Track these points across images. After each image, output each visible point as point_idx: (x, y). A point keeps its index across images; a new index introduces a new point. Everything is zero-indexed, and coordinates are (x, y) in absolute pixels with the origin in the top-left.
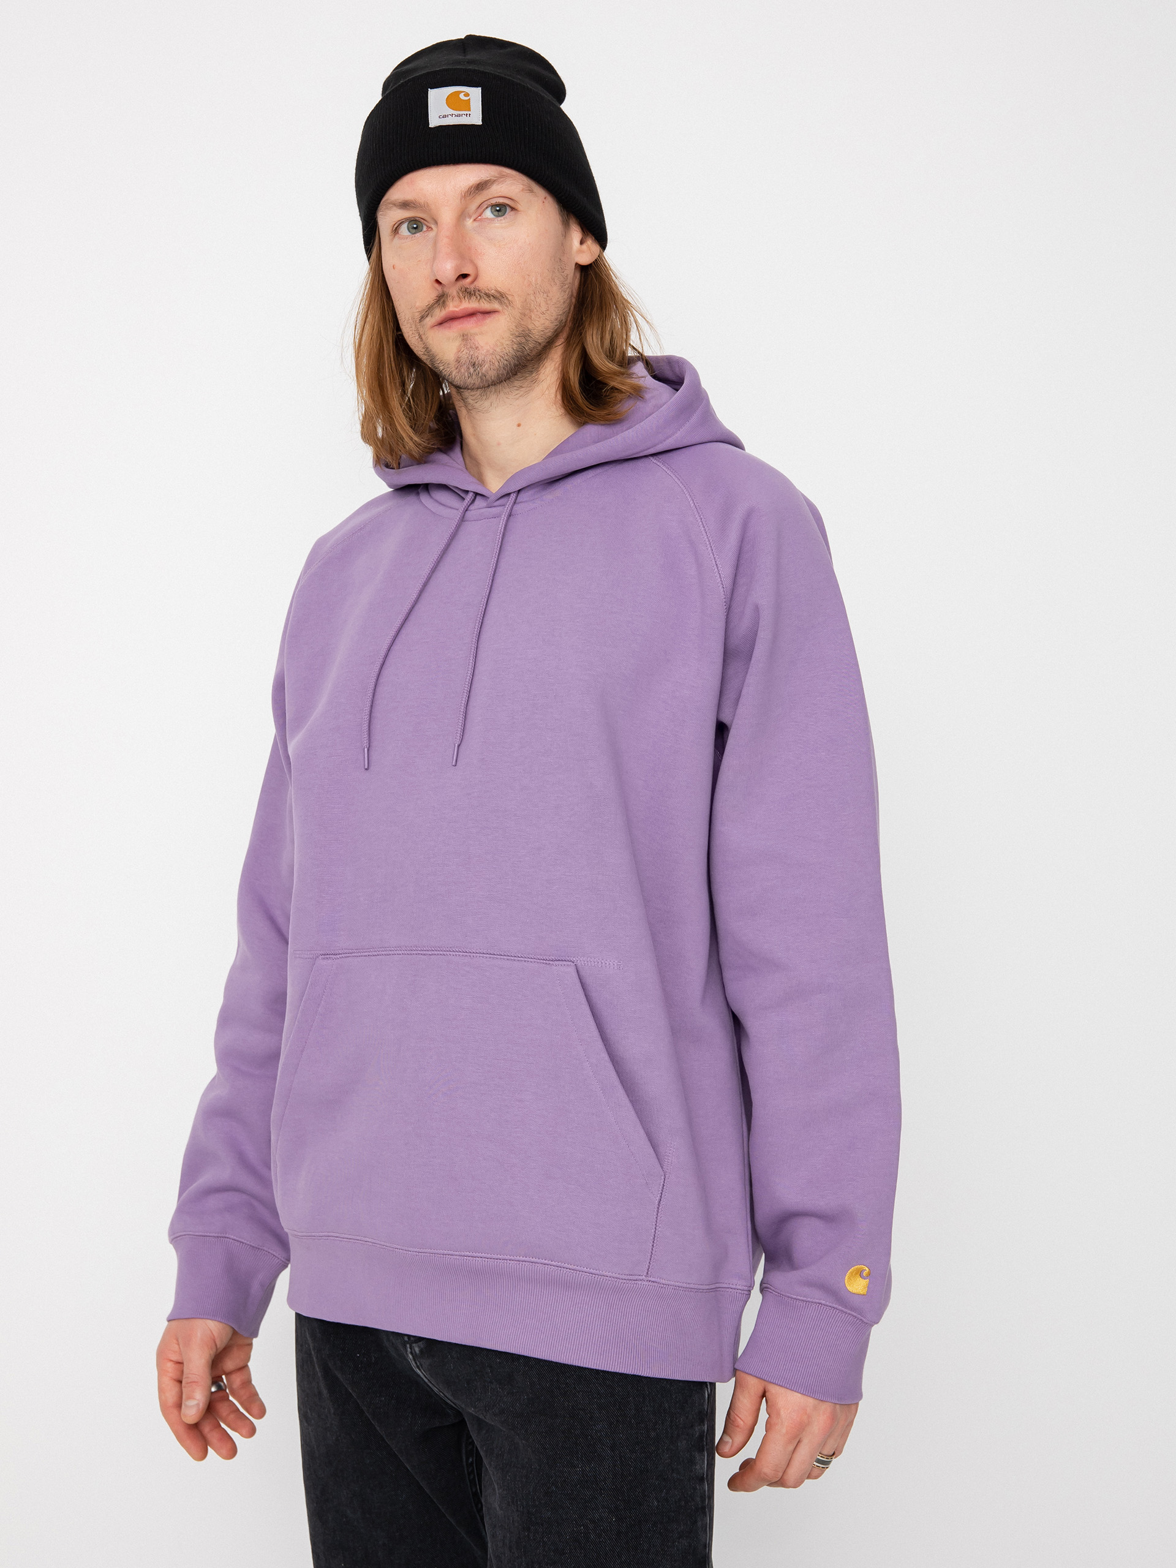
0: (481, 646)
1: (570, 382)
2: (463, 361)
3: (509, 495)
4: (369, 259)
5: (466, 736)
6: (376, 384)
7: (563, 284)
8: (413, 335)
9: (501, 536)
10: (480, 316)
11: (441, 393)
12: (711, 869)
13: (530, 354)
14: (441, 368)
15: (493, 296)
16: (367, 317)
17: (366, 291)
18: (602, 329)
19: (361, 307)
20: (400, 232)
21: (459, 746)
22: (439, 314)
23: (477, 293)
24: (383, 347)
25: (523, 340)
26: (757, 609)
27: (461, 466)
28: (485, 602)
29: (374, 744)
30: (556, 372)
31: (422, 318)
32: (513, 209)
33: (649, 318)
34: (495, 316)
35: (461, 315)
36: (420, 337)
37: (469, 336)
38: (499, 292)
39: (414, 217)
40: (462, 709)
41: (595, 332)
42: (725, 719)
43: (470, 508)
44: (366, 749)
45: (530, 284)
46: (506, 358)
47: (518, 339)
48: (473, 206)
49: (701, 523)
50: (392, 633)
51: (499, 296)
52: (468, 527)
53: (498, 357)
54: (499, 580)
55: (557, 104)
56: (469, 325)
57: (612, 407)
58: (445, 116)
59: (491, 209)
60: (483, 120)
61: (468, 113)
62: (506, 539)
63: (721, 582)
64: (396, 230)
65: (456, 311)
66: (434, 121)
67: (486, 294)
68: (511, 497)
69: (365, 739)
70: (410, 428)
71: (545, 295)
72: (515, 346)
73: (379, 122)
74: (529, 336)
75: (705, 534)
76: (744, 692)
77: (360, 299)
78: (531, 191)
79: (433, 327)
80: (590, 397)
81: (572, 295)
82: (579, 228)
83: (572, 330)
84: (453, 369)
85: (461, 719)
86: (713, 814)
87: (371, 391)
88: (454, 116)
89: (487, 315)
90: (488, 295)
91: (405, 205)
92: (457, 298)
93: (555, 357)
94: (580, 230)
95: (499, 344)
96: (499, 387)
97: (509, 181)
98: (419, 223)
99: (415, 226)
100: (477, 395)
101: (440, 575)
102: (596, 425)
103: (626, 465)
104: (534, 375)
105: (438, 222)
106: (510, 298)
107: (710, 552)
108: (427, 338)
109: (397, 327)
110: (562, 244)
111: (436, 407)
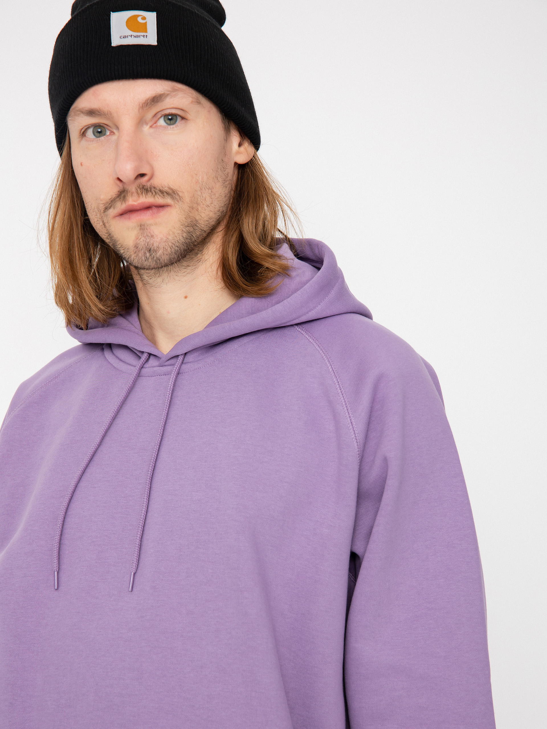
0: (154, 486)
1: (229, 262)
2: (140, 247)
3: (177, 356)
4: (61, 155)
5: (141, 565)
6: (67, 261)
7: (225, 181)
8: (98, 222)
9: (170, 392)
10: (155, 210)
11: (122, 265)
12: (346, 678)
13: (197, 240)
14: (122, 251)
15: (166, 193)
16: (59, 205)
17: (59, 182)
18: (256, 218)
19: (54, 196)
20: (86, 135)
21: (135, 574)
22: (120, 207)
23: (153, 189)
24: (73, 229)
25: (192, 230)
26: (385, 460)
27: (138, 330)
28: (157, 448)
29: (63, 567)
30: (217, 253)
31: (106, 209)
32: (183, 118)
33: (293, 208)
34: (168, 209)
35: (138, 208)
36: (104, 224)
37: (146, 226)
38: (172, 189)
39: (98, 123)
40: (138, 542)
41: (250, 221)
42: (358, 551)
43: (145, 366)
44: (56, 573)
45: (197, 182)
46: (177, 244)
47: (187, 228)
48: (150, 115)
49: (338, 386)
50: (79, 473)
51: (171, 193)
52: (143, 382)
53: (170, 244)
54: (169, 429)
55: (219, 26)
56: (146, 217)
57: (263, 284)
58: (125, 37)
59: (164, 118)
60: (158, 41)
61: (145, 34)
62: (175, 394)
63: (355, 438)
64: (83, 134)
65: (135, 205)
66: (116, 41)
67: (160, 191)
68: (179, 359)
69: (55, 564)
70: (96, 298)
71: (210, 191)
72: (185, 235)
73: (68, 40)
74: (196, 225)
75: (341, 396)
76: (375, 530)
77: (53, 190)
78: (199, 103)
79: (115, 217)
80: (246, 274)
81: (232, 189)
82: (238, 133)
83: (231, 218)
84: (132, 253)
85: (137, 551)
86: (347, 631)
87: (63, 267)
88: (133, 37)
89: (161, 209)
90: (162, 192)
91: (91, 113)
92: (135, 194)
93: (217, 240)
94: (239, 135)
95: (171, 233)
96: (170, 267)
97: (180, 95)
98: (103, 128)
99: (99, 130)
100: (151, 273)
101: (119, 421)
102: (250, 297)
103: (275, 333)
104: (199, 255)
105: (120, 128)
106: (180, 194)
107: (346, 411)
108: (110, 226)
109: (84, 213)
110: (224, 147)
111: (117, 277)
